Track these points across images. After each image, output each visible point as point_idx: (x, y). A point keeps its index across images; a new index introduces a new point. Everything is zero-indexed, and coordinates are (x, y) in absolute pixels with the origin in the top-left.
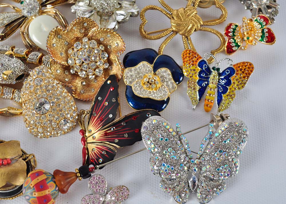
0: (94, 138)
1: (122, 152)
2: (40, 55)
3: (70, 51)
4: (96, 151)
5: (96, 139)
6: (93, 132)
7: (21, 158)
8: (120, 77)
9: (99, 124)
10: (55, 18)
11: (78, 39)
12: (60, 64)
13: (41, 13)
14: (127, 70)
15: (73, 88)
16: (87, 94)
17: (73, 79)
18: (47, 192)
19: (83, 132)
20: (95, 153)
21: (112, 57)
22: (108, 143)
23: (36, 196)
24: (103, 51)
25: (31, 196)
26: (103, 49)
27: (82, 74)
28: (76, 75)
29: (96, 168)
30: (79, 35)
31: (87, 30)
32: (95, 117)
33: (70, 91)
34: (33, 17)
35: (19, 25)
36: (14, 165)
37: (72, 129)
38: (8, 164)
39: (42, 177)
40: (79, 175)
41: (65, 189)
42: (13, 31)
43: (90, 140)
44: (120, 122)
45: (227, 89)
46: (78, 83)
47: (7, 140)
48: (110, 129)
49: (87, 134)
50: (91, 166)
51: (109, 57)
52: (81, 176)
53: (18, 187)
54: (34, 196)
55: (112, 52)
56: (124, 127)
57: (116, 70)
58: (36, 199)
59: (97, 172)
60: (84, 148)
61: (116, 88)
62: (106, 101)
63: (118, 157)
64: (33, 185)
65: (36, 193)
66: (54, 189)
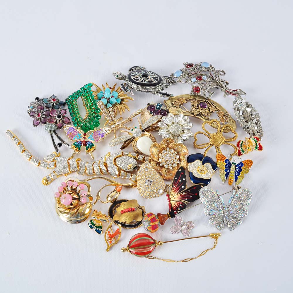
0: (174, 198)
1: (189, 205)
2: (144, 157)
3: (160, 155)
4: (176, 204)
5: (176, 198)
6: (174, 195)
7: (139, 208)
8: (186, 168)
9: (177, 191)
10: (150, 138)
11: (164, 149)
12: (155, 161)
13: (143, 135)
14: (189, 164)
15: (162, 173)
16: (168, 176)
17: (161, 169)
18: (156, 223)
19: (168, 195)
20: (176, 206)
21: (181, 157)
22: (182, 200)
23: (151, 225)
24: (177, 155)
25: (148, 225)
26: (177, 154)
27: (166, 166)
28: (163, 167)
29: (177, 213)
30: (165, 147)
31: (168, 144)
32: (174, 188)
33: (161, 174)
34: (139, 138)
35: (131, 141)
36: (136, 211)
37: (162, 194)
38: (134, 211)
39: (153, 216)
40: (170, 215)
41: (163, 223)
42: (128, 144)
43: (172, 199)
44: (188, 190)
45: (240, 173)
46: (164, 171)
47: (130, 200)
48: (183, 194)
49: (171, 196)
50: (175, 211)
51: (179, 157)
52: (170, 216)
53: (138, 223)
54: (150, 225)
55: (181, 155)
56: (190, 192)
57: (183, 164)
58: (151, 226)
59: (178, 215)
60: (169, 203)
61: (184, 173)
62: (180, 180)
63: (187, 207)
64: (150, 220)
65: (151, 223)
66: (159, 222)
